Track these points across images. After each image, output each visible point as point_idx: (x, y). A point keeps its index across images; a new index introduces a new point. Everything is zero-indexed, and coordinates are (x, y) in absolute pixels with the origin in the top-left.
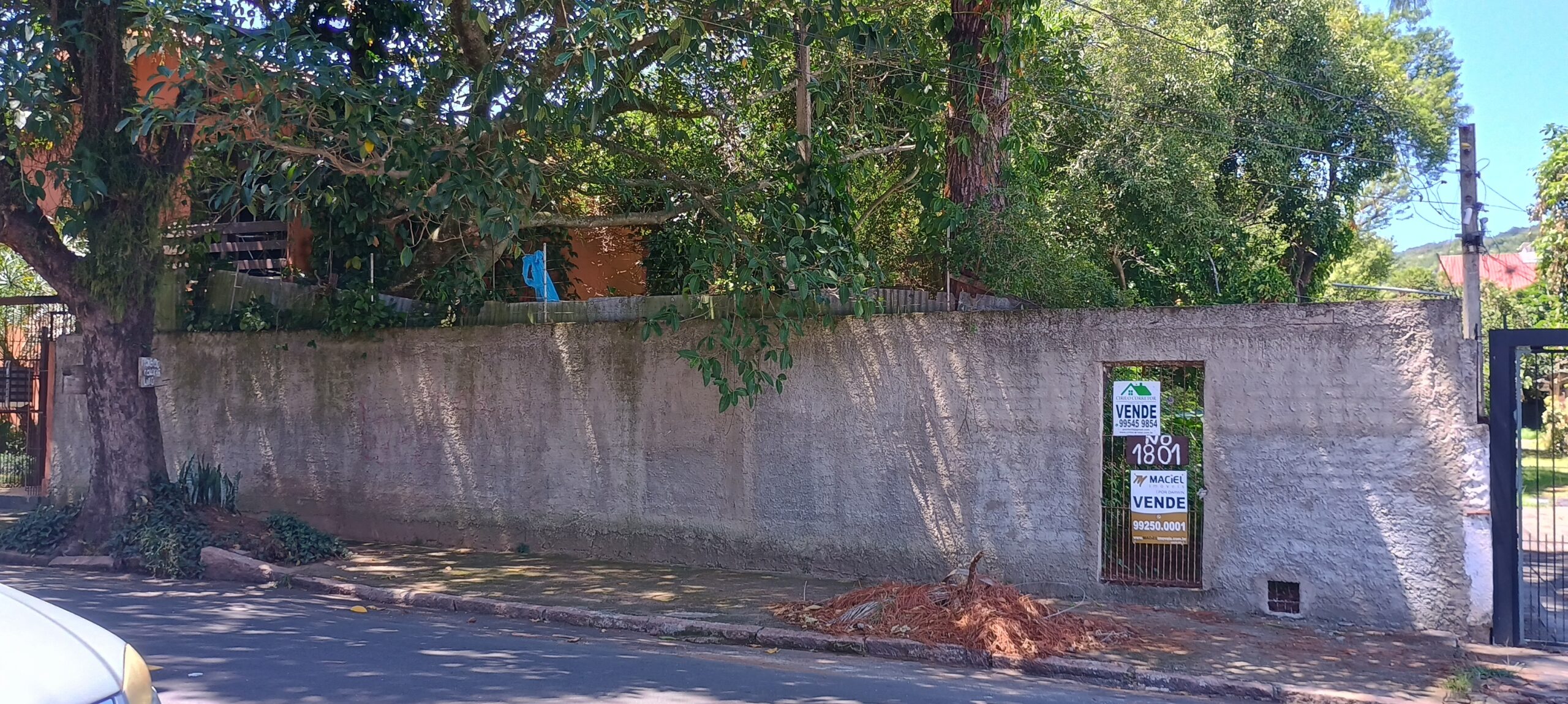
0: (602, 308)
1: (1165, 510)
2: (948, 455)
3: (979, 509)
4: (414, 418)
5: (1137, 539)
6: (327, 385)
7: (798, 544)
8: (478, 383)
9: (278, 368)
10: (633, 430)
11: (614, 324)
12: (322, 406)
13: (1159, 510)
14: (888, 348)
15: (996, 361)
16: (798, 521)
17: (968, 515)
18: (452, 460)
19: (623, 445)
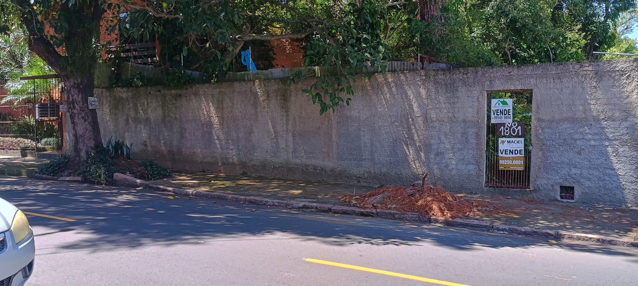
0: (274, 73)
1: (514, 155)
2: (419, 133)
3: (432, 156)
4: (201, 121)
5: (501, 168)
6: (167, 108)
7: (355, 171)
8: (225, 106)
9: (148, 101)
10: (287, 124)
11: (279, 80)
12: (165, 116)
13: (511, 155)
14: (393, 87)
15: (440, 91)
16: (355, 161)
17: (427, 157)
18: (216, 138)
19: (283, 131)
